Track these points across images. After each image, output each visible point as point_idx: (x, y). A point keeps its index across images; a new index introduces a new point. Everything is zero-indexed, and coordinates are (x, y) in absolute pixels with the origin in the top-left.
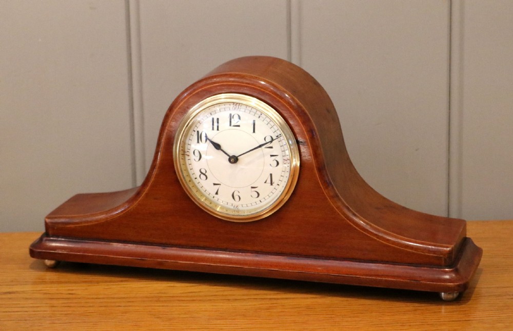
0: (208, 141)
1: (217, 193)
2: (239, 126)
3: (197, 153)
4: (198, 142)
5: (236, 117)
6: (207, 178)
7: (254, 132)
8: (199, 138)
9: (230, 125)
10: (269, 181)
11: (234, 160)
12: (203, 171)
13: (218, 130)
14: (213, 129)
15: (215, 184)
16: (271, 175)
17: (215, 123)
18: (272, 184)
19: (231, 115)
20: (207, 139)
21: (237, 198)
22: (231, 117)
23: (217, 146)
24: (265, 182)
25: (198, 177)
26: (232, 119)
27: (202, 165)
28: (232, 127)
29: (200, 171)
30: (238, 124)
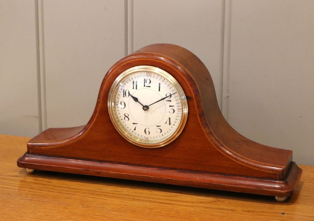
0: (130, 96)
1: (135, 129)
2: (150, 87)
3: (123, 103)
4: (124, 96)
5: (148, 81)
6: (129, 119)
7: (159, 91)
8: (125, 94)
9: (144, 86)
10: (168, 122)
11: (146, 108)
12: (127, 116)
13: (136, 89)
14: (133, 88)
15: (134, 124)
16: (170, 118)
17: (135, 85)
18: (170, 124)
19: (145, 79)
20: (129, 94)
21: (147, 133)
22: (145, 81)
23: (136, 99)
24: (166, 123)
25: (123, 119)
26: (146, 82)
27: (126, 111)
28: (145, 87)
29: (125, 114)
30: (149, 85)
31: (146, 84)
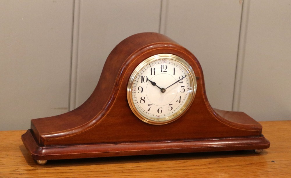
0: (148, 81)
1: (149, 110)
2: (166, 72)
3: (140, 89)
4: (142, 82)
5: (165, 67)
6: (145, 102)
7: (174, 74)
8: (143, 79)
9: (162, 71)
10: (179, 101)
11: (163, 90)
12: (143, 98)
13: (154, 74)
14: (151, 74)
15: (149, 105)
16: (180, 97)
17: (153, 72)
19: (162, 66)
20: (147, 80)
21: (160, 111)
23: (154, 84)
24: (177, 102)
25: (139, 102)
26: (163, 68)
27: (143, 95)
28: (162, 73)
29: (141, 98)
30: (166, 71)
31: (163, 70)
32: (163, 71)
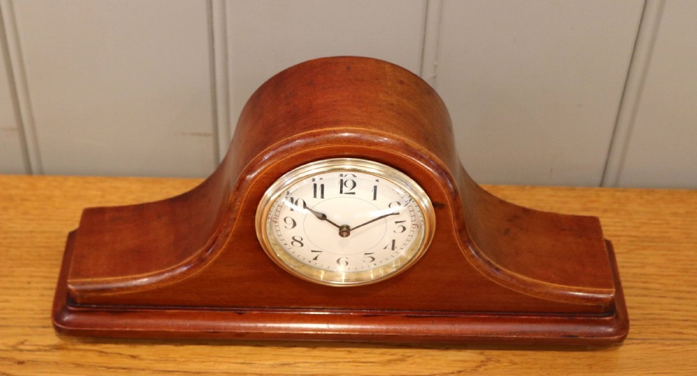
0: (306, 209)
1: (315, 259)
2: (354, 193)
3: (289, 221)
4: (292, 210)
5: (350, 184)
6: (302, 245)
7: (375, 198)
8: (294, 203)
9: (341, 192)
10: (390, 246)
11: (345, 231)
12: (298, 239)
13: (322, 197)
14: (315, 196)
15: (313, 251)
16: (394, 241)
17: (319, 190)
18: (393, 248)
19: (342, 180)
21: (343, 263)
22: (342, 183)
23: (322, 216)
24: (385, 248)
25: (290, 243)
26: (344, 186)
27: (297, 232)
28: (343, 195)
29: (293, 238)
30: (352, 191)
31: (345, 190)
32: (344, 192)
